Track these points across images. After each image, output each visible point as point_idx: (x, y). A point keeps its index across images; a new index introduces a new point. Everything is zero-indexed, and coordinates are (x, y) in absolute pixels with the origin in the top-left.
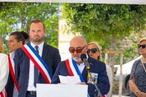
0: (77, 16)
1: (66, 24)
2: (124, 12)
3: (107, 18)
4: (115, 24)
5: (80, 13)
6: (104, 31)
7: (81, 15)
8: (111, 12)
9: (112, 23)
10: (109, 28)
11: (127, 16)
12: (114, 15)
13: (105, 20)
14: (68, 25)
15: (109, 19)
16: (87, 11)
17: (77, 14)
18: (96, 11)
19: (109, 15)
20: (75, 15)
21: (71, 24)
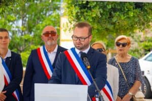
0: (79, 14)
1: (68, 21)
2: (128, 11)
3: (111, 16)
4: (119, 23)
5: (82, 10)
6: (107, 29)
7: (84, 13)
8: (114, 9)
9: (116, 22)
10: (113, 26)
11: (131, 14)
12: (118, 13)
13: (109, 18)
14: (70, 22)
15: (113, 17)
16: (90, 8)
17: (79, 11)
18: (99, 9)
19: (112, 12)
20: (77, 13)
21: (72, 22)
